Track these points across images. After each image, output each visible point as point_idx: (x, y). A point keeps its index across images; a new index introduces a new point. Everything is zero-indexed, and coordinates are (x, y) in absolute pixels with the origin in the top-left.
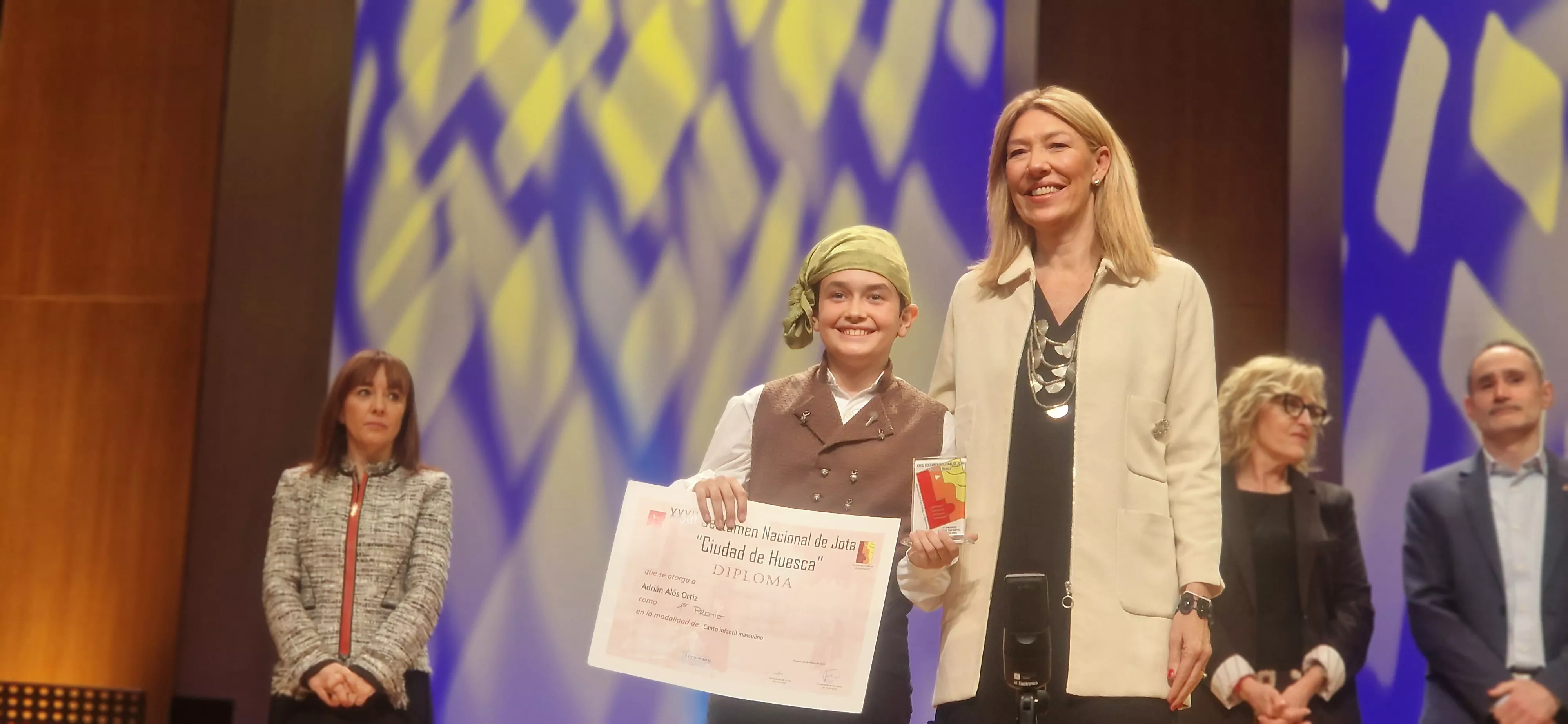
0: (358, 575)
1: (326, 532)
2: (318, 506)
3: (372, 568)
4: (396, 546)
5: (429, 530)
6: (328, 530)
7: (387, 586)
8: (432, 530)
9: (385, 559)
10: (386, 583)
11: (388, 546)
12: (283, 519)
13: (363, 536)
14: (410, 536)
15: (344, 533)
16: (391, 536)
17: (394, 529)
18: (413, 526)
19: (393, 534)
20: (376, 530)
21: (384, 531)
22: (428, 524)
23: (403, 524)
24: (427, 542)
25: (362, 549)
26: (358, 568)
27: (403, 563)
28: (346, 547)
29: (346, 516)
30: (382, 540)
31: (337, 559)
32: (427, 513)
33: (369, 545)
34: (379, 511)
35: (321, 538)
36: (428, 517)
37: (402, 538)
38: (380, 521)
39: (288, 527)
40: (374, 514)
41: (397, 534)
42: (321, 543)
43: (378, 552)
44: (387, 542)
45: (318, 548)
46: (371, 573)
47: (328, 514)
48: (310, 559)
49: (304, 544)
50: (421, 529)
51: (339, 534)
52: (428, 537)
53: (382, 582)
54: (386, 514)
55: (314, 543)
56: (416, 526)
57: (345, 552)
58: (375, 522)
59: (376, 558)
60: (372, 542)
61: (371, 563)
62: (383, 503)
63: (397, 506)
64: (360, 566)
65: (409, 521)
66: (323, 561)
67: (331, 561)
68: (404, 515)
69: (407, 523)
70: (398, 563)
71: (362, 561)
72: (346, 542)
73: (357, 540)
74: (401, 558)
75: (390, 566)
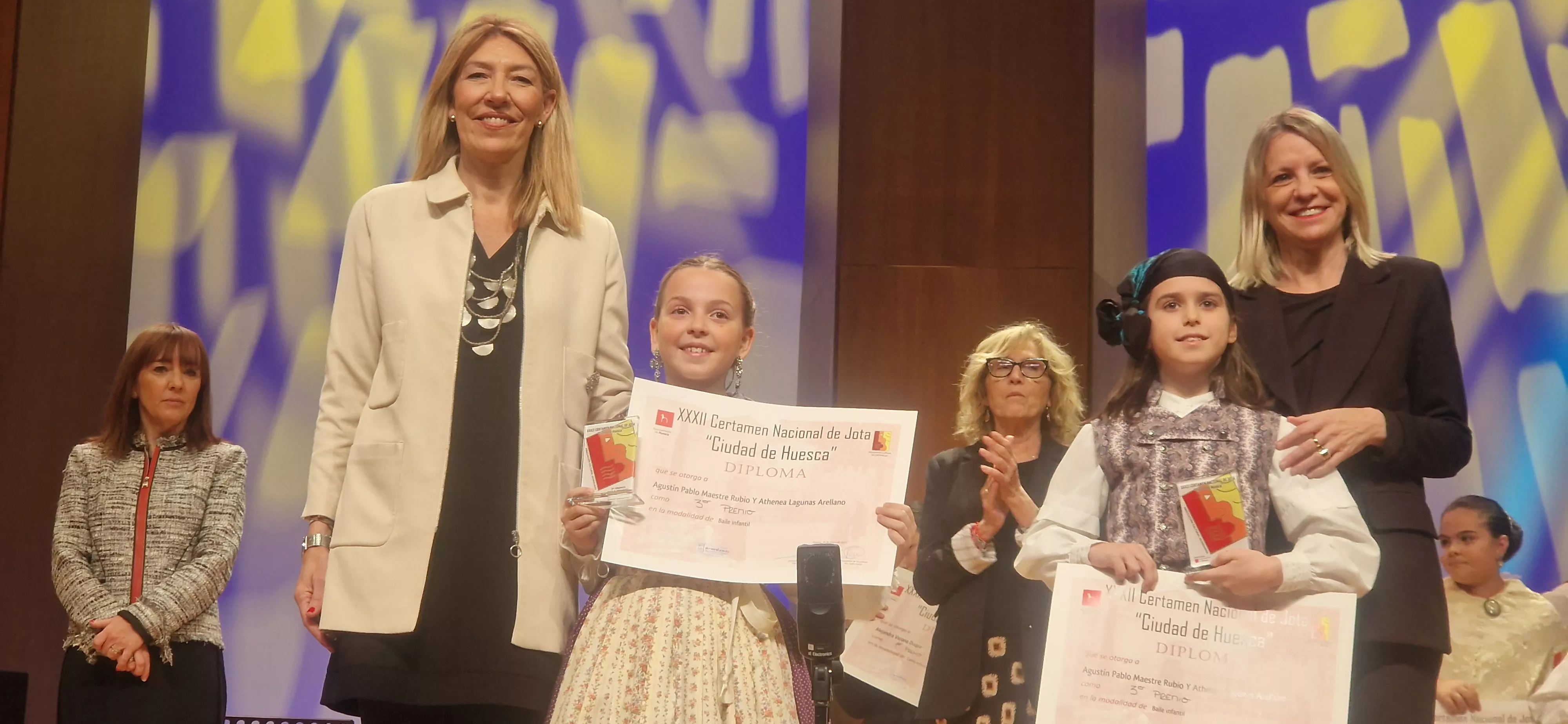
0: (149, 547)
1: (115, 505)
2: (108, 479)
3: (162, 540)
4: (188, 518)
5: (217, 501)
6: (117, 503)
7: (179, 558)
8: (221, 501)
9: (177, 531)
10: (176, 555)
11: (179, 518)
12: (73, 492)
13: (154, 508)
14: (203, 509)
15: (134, 505)
16: (183, 508)
17: (186, 501)
18: (205, 499)
19: (184, 506)
20: (167, 502)
21: (175, 503)
22: (217, 495)
23: (195, 496)
24: (215, 513)
25: (152, 522)
26: (148, 540)
27: (195, 535)
28: (135, 519)
29: (137, 489)
30: (172, 512)
31: (127, 532)
32: (217, 485)
33: (160, 517)
34: (170, 483)
35: (110, 511)
36: (218, 488)
37: (194, 510)
38: (172, 492)
39: (79, 500)
40: (166, 486)
41: (189, 506)
42: (109, 516)
43: (169, 524)
44: (179, 514)
45: (106, 521)
46: (161, 545)
47: (117, 488)
48: (98, 533)
49: (93, 518)
50: (211, 500)
51: (129, 507)
52: (216, 508)
53: (173, 554)
54: (177, 486)
55: (103, 517)
56: (208, 498)
57: (135, 525)
58: (166, 493)
59: (167, 530)
60: (163, 514)
61: (162, 535)
62: (175, 475)
63: (189, 478)
64: (150, 538)
65: (202, 493)
66: (112, 534)
67: (120, 534)
68: (196, 487)
69: (200, 495)
70: (190, 535)
71: (153, 533)
72: (136, 515)
73: (147, 513)
74: (192, 530)
75: (181, 538)
